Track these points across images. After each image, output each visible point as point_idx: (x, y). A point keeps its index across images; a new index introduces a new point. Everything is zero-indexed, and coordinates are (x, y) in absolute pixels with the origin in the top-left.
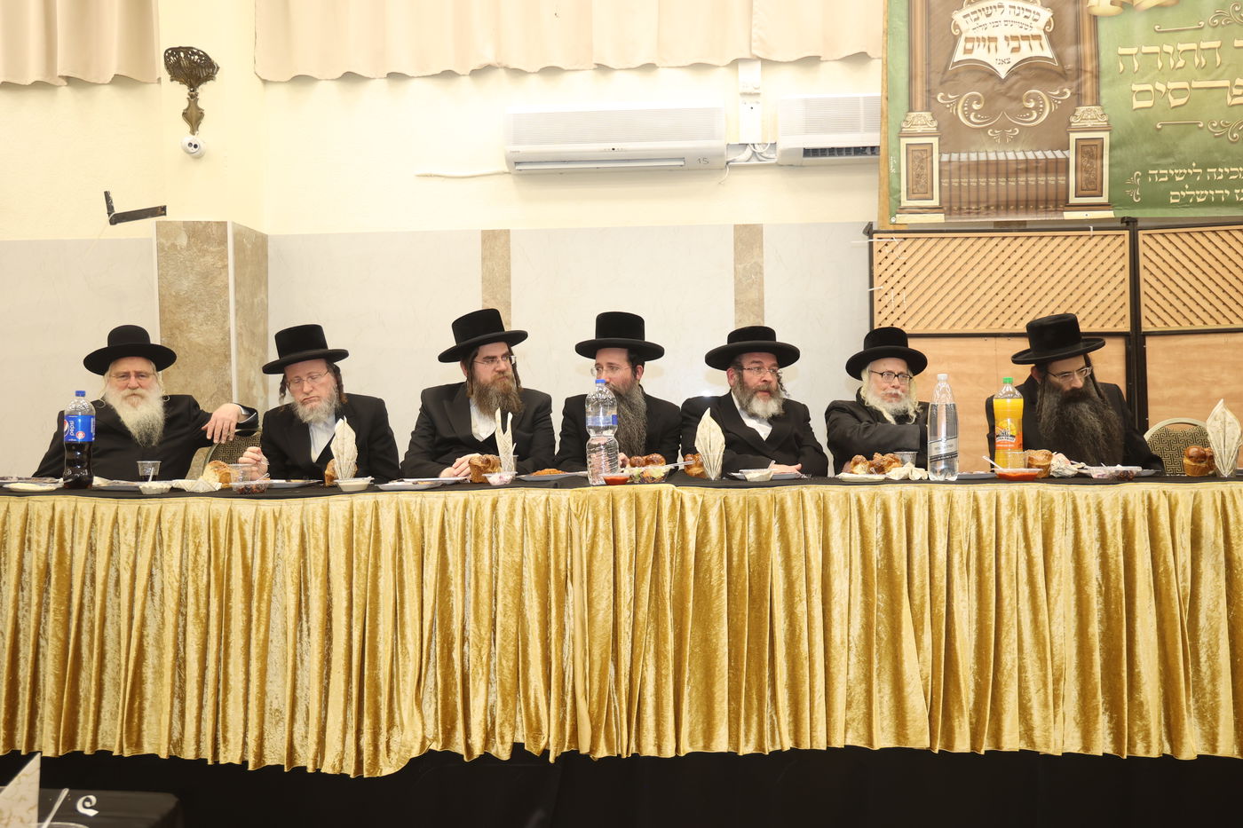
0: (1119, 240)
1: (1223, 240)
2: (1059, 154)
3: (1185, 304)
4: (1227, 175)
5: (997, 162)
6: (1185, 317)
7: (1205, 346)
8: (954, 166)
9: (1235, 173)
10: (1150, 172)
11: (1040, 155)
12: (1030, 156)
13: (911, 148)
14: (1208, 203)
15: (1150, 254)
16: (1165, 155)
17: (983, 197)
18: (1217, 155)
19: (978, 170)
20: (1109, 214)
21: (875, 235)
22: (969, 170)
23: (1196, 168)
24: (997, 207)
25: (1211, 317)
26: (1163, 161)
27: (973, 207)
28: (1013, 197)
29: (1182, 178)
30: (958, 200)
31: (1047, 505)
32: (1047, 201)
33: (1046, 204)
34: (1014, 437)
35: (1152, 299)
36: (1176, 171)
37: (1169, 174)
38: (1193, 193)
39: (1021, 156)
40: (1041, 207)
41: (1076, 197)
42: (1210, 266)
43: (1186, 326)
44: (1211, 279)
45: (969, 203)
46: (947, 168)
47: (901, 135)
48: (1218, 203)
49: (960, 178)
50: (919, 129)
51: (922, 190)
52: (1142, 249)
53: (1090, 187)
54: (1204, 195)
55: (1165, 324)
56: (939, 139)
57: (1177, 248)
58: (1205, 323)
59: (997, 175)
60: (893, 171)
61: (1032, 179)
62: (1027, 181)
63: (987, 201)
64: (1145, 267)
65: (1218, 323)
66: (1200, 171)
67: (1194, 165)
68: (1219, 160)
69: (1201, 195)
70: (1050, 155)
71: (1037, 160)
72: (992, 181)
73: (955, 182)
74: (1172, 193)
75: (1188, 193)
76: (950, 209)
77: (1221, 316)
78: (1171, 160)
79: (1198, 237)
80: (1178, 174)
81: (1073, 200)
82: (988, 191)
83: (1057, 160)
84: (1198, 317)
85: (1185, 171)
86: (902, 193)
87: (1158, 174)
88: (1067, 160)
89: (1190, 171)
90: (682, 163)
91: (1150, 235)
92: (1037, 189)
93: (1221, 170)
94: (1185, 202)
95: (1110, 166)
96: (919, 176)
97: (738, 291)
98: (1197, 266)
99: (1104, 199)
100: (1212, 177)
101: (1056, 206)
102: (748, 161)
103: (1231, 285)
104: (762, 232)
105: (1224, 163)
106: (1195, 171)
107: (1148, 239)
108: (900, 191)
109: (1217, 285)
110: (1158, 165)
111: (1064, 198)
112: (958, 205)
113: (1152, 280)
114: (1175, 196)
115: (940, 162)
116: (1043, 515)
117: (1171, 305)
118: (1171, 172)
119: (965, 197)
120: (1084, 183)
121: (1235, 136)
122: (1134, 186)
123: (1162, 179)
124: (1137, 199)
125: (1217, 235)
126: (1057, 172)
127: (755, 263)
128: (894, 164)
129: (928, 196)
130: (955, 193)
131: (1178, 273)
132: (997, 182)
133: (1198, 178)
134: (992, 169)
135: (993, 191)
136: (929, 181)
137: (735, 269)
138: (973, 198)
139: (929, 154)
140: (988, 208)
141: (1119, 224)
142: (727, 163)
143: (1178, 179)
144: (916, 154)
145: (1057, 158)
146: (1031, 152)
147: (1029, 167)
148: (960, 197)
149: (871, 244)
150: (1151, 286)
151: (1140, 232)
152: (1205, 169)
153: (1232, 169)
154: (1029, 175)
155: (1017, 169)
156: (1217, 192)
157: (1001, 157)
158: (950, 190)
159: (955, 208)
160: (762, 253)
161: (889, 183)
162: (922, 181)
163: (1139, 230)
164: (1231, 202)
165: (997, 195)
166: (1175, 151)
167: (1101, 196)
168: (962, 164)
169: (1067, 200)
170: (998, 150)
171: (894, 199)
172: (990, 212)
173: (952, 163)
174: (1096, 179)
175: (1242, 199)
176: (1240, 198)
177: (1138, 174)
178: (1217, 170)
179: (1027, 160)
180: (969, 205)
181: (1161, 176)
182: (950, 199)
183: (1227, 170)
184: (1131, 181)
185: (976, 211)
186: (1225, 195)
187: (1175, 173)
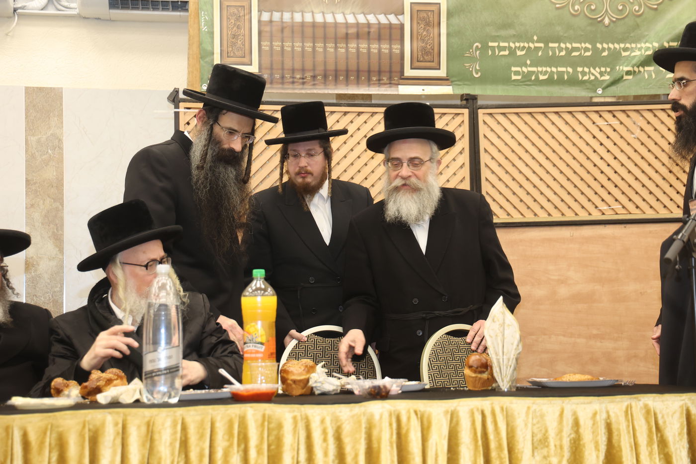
0: (458, 120)
1: (567, 123)
2: (393, 19)
3: (528, 193)
4: (569, 51)
5: (325, 25)
6: (528, 208)
7: (550, 240)
8: (276, 27)
9: (577, 49)
10: (491, 44)
11: (372, 19)
12: (362, 19)
14: (550, 82)
15: (491, 135)
16: (506, 26)
17: (309, 64)
18: (558, 28)
19: (303, 32)
20: (447, 90)
21: (182, 105)
22: (293, 32)
23: (537, 42)
24: (325, 77)
25: (556, 207)
26: (503, 33)
27: (298, 76)
28: (342, 66)
29: (523, 53)
30: (280, 67)
31: (275, 433)
32: (379, 72)
33: (379, 75)
34: (262, 344)
35: (494, 186)
36: (517, 44)
37: (510, 48)
38: (534, 69)
39: (351, 20)
40: (374, 79)
41: (412, 68)
42: (554, 151)
43: (530, 218)
44: (554, 165)
45: (293, 70)
46: (267, 29)
48: (560, 81)
49: (283, 41)
51: (240, 53)
52: (482, 129)
53: (426, 58)
54: (546, 72)
55: (509, 214)
57: (519, 130)
58: (549, 215)
59: (325, 39)
60: (204, 29)
61: (363, 46)
62: (358, 49)
63: (314, 70)
64: (486, 151)
65: (563, 214)
66: (542, 45)
67: (535, 38)
68: (561, 34)
69: (543, 72)
70: (383, 19)
71: (369, 25)
72: (319, 46)
73: (277, 45)
74: (514, 69)
75: (531, 69)
76: (271, 76)
77: (566, 207)
78: (511, 32)
79: (541, 118)
80: (519, 48)
81: (409, 72)
82: (314, 58)
83: (391, 26)
84: (542, 207)
85: (526, 45)
86: (215, 55)
87: (499, 47)
88: (402, 26)
89: (531, 45)
91: (490, 114)
92: (369, 58)
93: (563, 45)
94: (527, 80)
95: (448, 35)
96: (235, 36)
97: (31, 167)
98: (540, 151)
99: (442, 73)
100: (554, 53)
101: (390, 78)
102: (42, 9)
103: (575, 172)
104: (62, 97)
105: (565, 37)
106: (537, 45)
107: (488, 119)
108: (213, 54)
109: (561, 172)
110: (498, 36)
111: (398, 68)
112: (280, 72)
113: (493, 165)
114: (516, 72)
115: (259, 21)
116: (269, 446)
117: (514, 193)
118: (512, 45)
119: (288, 64)
120: (420, 54)
121: (577, 7)
123: (502, 53)
124: (477, 73)
125: (560, 116)
126: (390, 40)
127: (52, 134)
128: (206, 21)
129: (246, 60)
130: (278, 58)
131: (520, 158)
132: (325, 48)
133: (540, 54)
134: (319, 33)
135: (320, 58)
136: (246, 45)
137: (27, 141)
138: (298, 65)
139: (247, 11)
140: (314, 77)
141: (458, 102)
142: (15, 10)
143: (519, 53)
144: (233, 10)
145: (390, 24)
146: (362, 15)
147: (360, 32)
148: (283, 64)
149: (177, 115)
150: (493, 172)
151: (480, 111)
152: (546, 44)
153: (575, 45)
154: (360, 41)
155: (347, 34)
156: (560, 69)
157: (329, 19)
158: (272, 55)
159: (277, 76)
160: (62, 123)
161: (200, 44)
162: (239, 43)
163: (479, 108)
164: (573, 81)
165: (325, 63)
166: (515, 21)
167: (439, 69)
168: (285, 25)
169: (402, 71)
170: (325, 11)
171: (206, 62)
172: (316, 82)
173: (273, 24)
174: (433, 50)
175: (586, 78)
176: (583, 77)
177: (477, 46)
178: (559, 45)
179: (358, 24)
180: (293, 73)
181: (502, 49)
182: (272, 65)
183: (569, 45)
184: (470, 54)
185: (301, 81)
186: (568, 73)
187: (516, 47)
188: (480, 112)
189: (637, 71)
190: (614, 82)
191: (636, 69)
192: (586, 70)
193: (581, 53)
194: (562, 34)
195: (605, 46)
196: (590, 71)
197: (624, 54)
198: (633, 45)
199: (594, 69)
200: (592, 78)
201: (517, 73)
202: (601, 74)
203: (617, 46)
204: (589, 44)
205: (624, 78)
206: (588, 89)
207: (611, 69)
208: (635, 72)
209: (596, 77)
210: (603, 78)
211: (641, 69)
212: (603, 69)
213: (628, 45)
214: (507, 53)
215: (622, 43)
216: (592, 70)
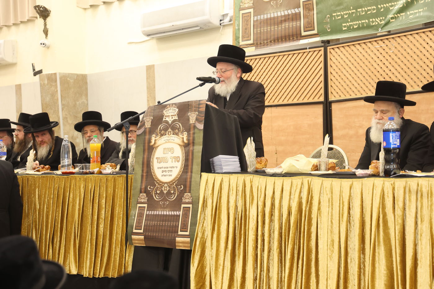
0: (320, 53)
2: (297, 10)
4: (366, 12)
5: (274, 18)
6: (348, 92)
7: (356, 107)
8: (259, 22)
9: (369, 10)
10: (334, 14)
11: (290, 12)
12: (286, 13)
13: (244, 15)
14: (359, 29)
15: (333, 58)
16: (339, 4)
17: (269, 37)
19: (267, 23)
20: (317, 39)
22: (264, 23)
23: (353, 9)
24: (274, 41)
25: (359, 91)
26: (338, 8)
27: (265, 42)
28: (280, 35)
29: (347, 16)
30: (260, 39)
32: (293, 36)
33: (293, 37)
36: (344, 13)
37: (341, 15)
38: (352, 23)
39: (283, 14)
40: (291, 39)
41: (304, 32)
43: (347, 97)
46: (256, 23)
47: (241, 9)
48: (363, 27)
49: (260, 28)
50: (247, 5)
51: (247, 36)
52: (329, 56)
53: (309, 25)
55: (339, 96)
56: (254, 10)
58: (356, 95)
59: (274, 24)
60: (237, 28)
61: (287, 25)
62: (285, 26)
63: (270, 38)
66: (354, 11)
67: (352, 8)
69: (355, 24)
71: (289, 15)
72: (272, 28)
74: (343, 25)
75: (350, 24)
76: (257, 44)
78: (342, 7)
79: (353, 47)
81: (303, 34)
82: (271, 33)
84: (353, 91)
85: (348, 12)
87: (337, 15)
88: (300, 12)
89: (350, 12)
90: (199, 28)
91: (333, 48)
92: (289, 30)
93: (363, 9)
94: (350, 29)
95: (317, 13)
96: (246, 29)
99: (315, 32)
100: (360, 14)
101: (297, 38)
105: (364, 5)
106: (353, 11)
107: (332, 51)
108: (239, 38)
110: (336, 10)
111: (299, 32)
112: (260, 41)
115: (254, 21)
118: (342, 13)
119: (262, 37)
120: (307, 24)
122: (327, 23)
123: (338, 18)
124: (329, 30)
126: (296, 20)
128: (237, 24)
129: (249, 38)
130: (259, 35)
132: (274, 28)
133: (354, 15)
134: (272, 21)
136: (250, 32)
138: (265, 38)
139: (250, 17)
140: (271, 41)
141: (320, 44)
143: (345, 16)
144: (246, 18)
145: (296, 13)
146: (286, 11)
147: (287, 19)
148: (260, 37)
152: (356, 10)
153: (369, 8)
154: (286, 22)
155: (281, 20)
156: (363, 21)
157: (276, 15)
158: (257, 35)
159: (259, 43)
161: (236, 34)
162: (247, 31)
163: (328, 47)
164: (369, 27)
165: (274, 35)
166: (343, 1)
167: (314, 30)
168: (261, 21)
169: (301, 34)
170: (274, 12)
171: (237, 42)
172: (272, 44)
173: (258, 21)
174: (311, 21)
175: (374, 24)
176: (372, 24)
177: (328, 16)
178: (362, 9)
179: (285, 15)
180: (264, 41)
181: (338, 16)
182: (257, 39)
183: (366, 9)
184: (326, 21)
185: (266, 44)
186: (366, 22)
187: (344, 14)
188: (328, 48)
189: (397, 16)
190: (386, 24)
191: (396, 16)
192: (374, 20)
193: (371, 12)
194: (363, 3)
195: (382, 6)
196: (375, 20)
197: (391, 8)
198: (395, 3)
199: (377, 19)
200: (377, 23)
201: (345, 26)
202: (381, 21)
203: (387, 5)
204: (375, 6)
205: (391, 21)
206: (375, 29)
207: (385, 18)
208: (395, 17)
209: (378, 23)
210: (381, 23)
211: (399, 15)
212: (381, 18)
213: (393, 4)
214: (340, 17)
215: (390, 3)
216: (376, 19)
